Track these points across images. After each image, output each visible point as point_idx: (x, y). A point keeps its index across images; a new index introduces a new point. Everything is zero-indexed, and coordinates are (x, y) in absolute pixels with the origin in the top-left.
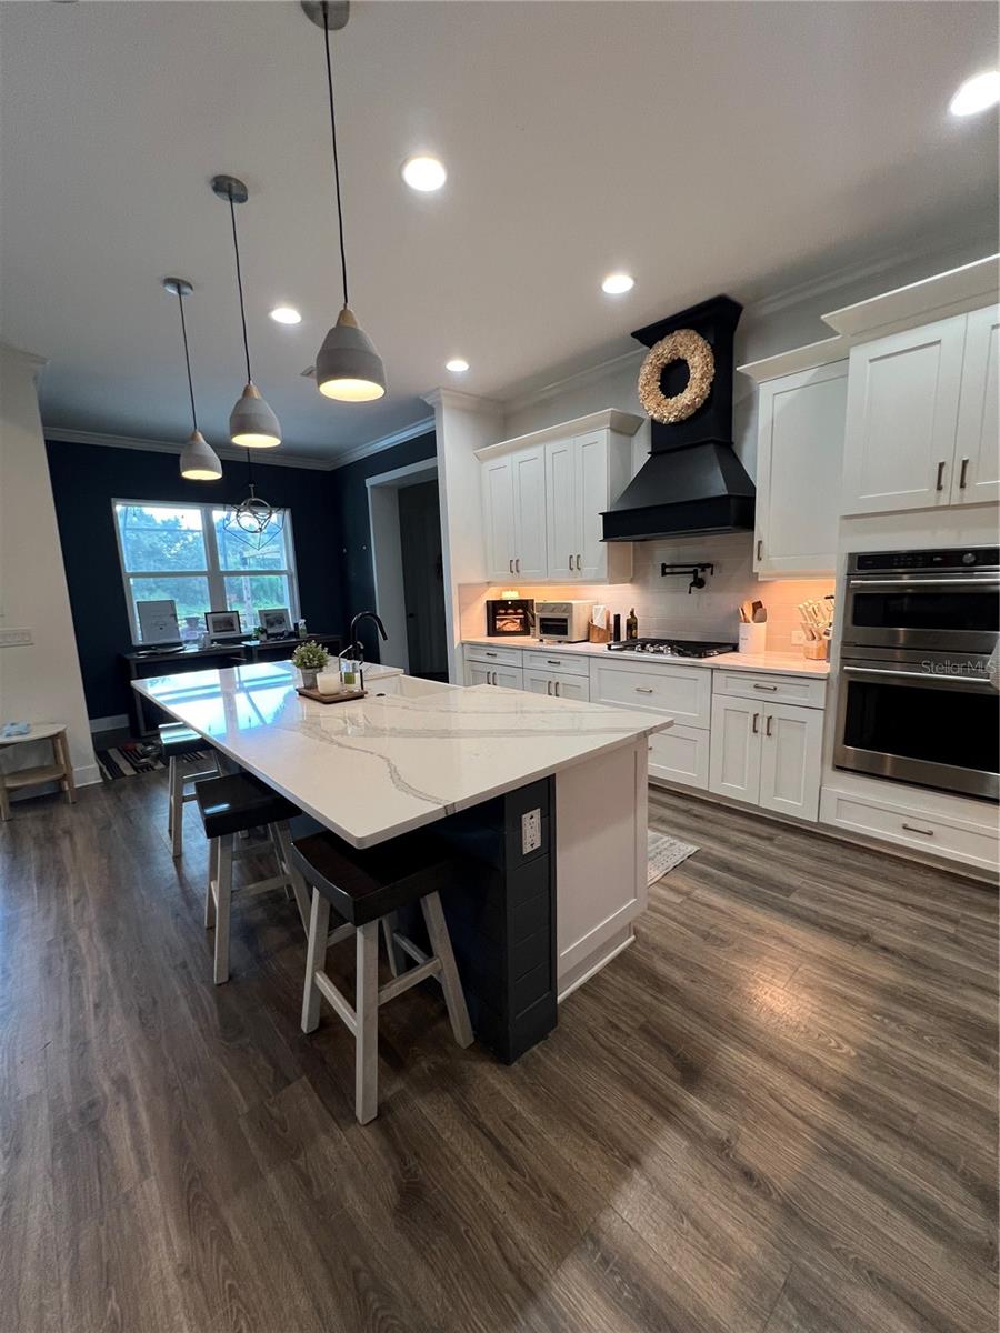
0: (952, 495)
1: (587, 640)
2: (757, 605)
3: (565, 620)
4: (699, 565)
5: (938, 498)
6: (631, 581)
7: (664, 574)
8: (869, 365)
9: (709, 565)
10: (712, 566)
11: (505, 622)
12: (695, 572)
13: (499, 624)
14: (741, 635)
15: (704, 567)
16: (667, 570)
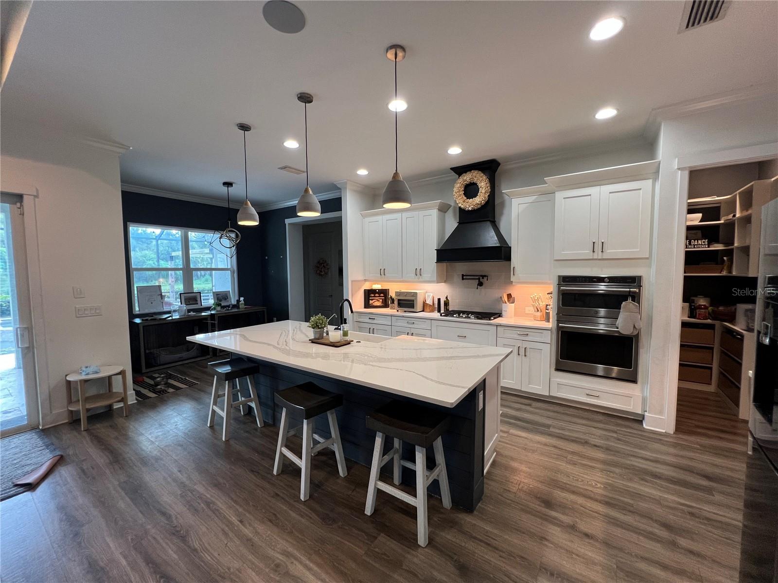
0: (598, 255)
1: (423, 311)
2: (509, 296)
3: (413, 301)
4: (481, 276)
5: (593, 256)
6: (445, 282)
7: (463, 279)
8: (563, 200)
9: (485, 276)
10: (487, 276)
11: (374, 301)
12: (479, 279)
13: (371, 302)
14: (503, 309)
15: (483, 276)
16: (464, 277)
